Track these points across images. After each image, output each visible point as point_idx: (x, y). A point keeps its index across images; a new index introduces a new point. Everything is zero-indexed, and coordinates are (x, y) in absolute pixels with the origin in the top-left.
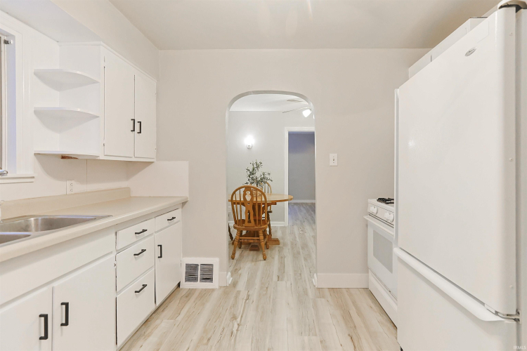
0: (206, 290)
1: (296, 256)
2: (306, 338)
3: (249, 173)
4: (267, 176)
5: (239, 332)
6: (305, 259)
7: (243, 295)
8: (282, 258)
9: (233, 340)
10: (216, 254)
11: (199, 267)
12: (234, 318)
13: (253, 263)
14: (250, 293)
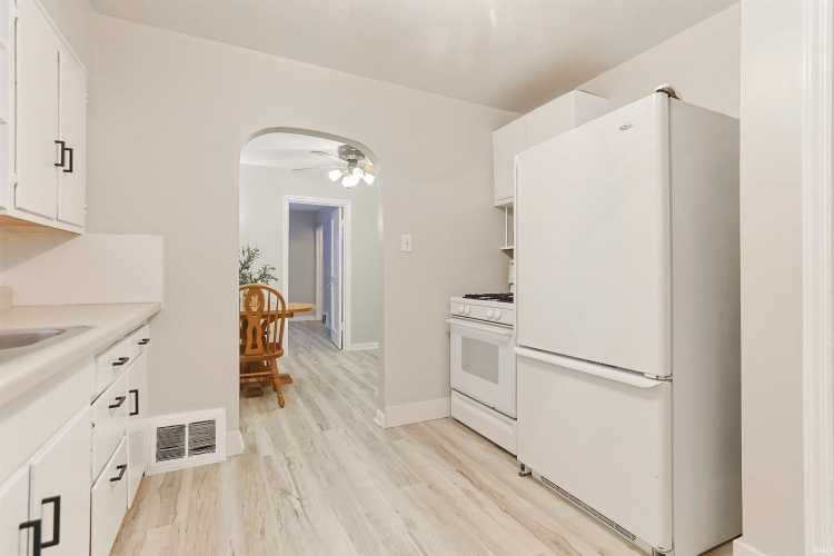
0: (203, 467)
1: (329, 394)
2: (408, 488)
3: (240, 266)
4: (270, 272)
5: (307, 508)
6: (346, 397)
7: (278, 459)
8: (309, 401)
9: (304, 521)
10: (218, 402)
11: (187, 429)
12: (285, 493)
13: (265, 415)
14: (289, 454)
